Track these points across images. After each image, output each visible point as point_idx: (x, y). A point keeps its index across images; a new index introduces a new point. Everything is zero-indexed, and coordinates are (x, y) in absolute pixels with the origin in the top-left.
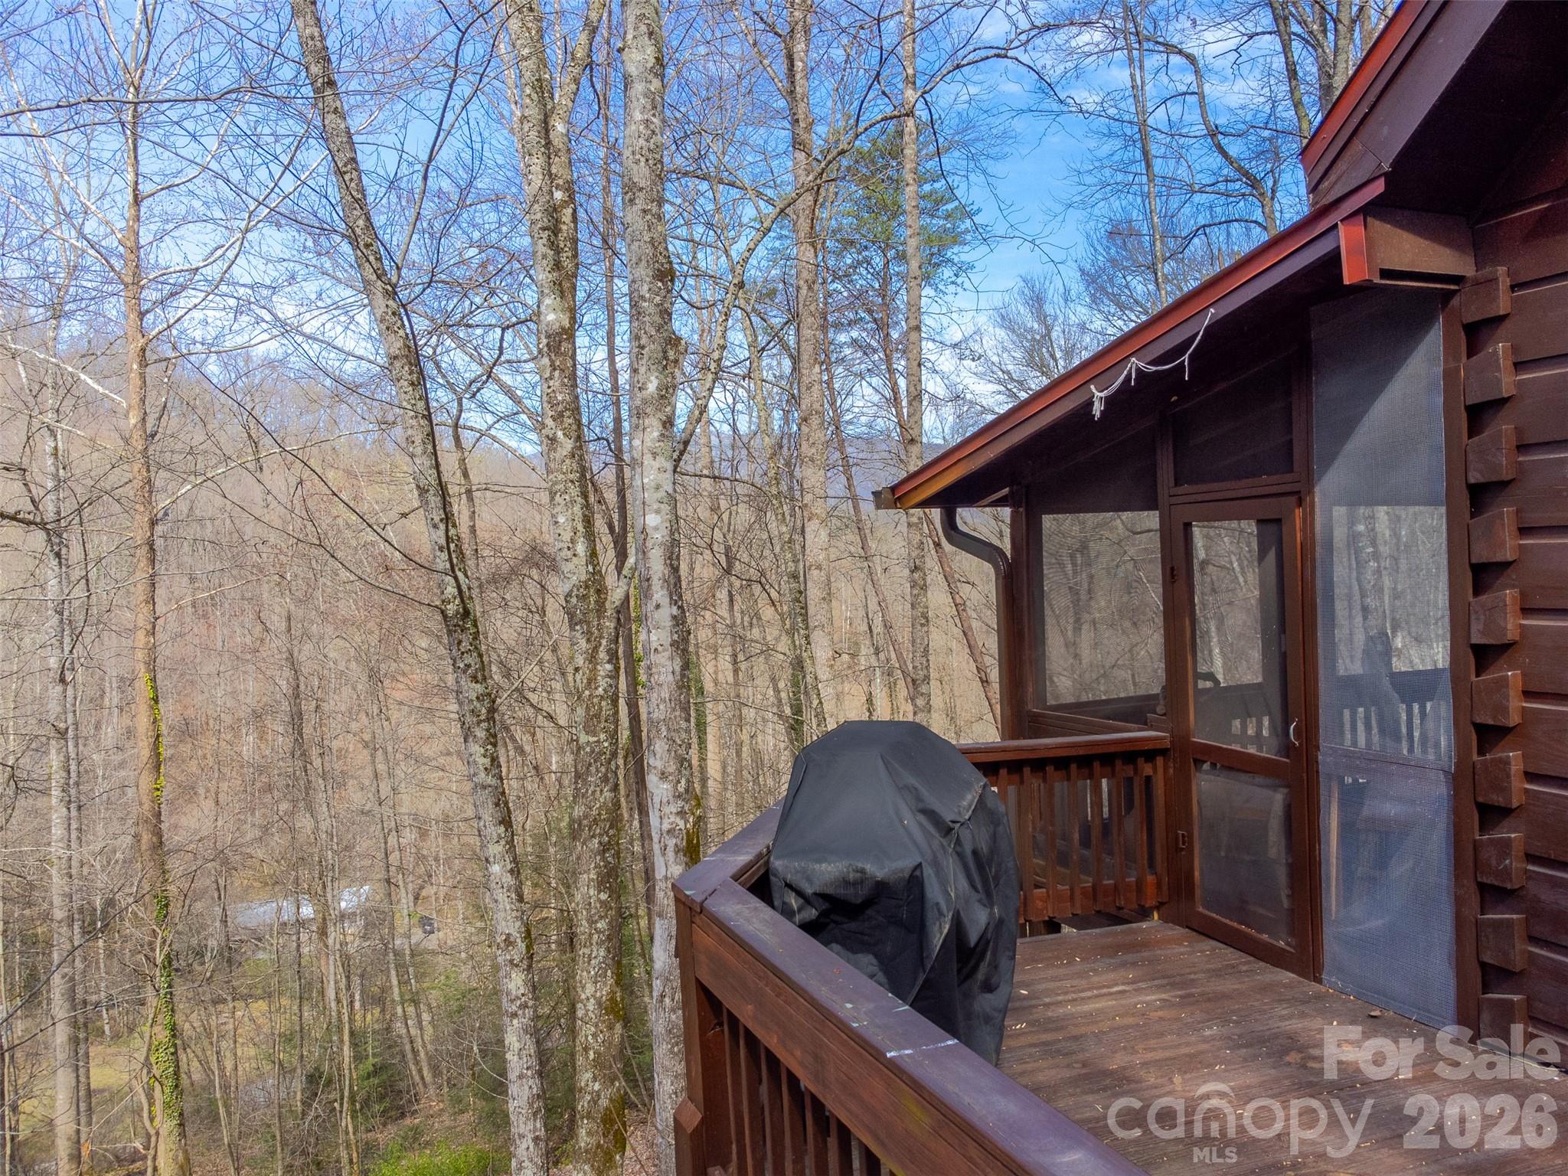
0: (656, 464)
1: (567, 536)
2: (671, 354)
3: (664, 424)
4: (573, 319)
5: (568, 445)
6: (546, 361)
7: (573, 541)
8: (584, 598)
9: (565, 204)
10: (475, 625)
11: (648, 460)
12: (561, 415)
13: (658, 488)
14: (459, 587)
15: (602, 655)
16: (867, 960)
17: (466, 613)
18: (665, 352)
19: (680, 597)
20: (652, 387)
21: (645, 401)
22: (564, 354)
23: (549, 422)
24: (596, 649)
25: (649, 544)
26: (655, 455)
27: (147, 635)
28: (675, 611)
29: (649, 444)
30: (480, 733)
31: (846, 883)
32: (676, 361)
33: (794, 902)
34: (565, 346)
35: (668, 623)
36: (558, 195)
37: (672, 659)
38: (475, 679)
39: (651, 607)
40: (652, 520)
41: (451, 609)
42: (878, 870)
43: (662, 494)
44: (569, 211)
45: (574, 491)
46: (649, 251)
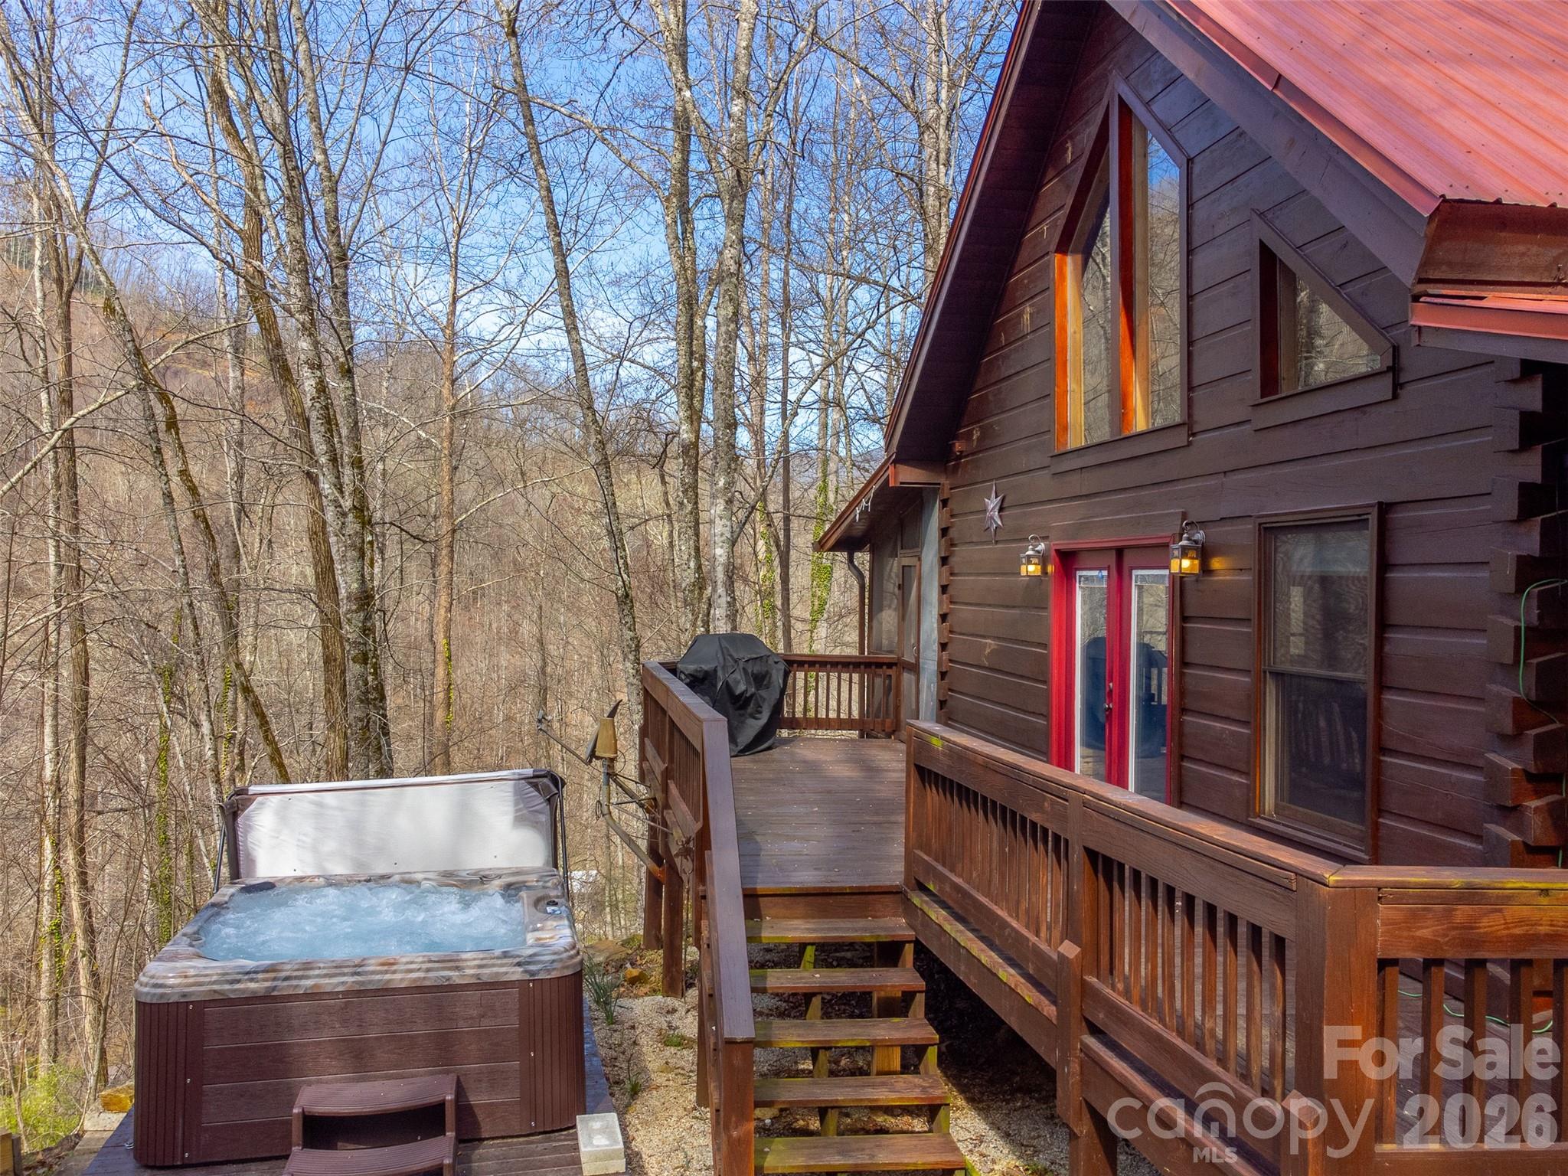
0: (722, 523)
1: (685, 557)
2: (733, 466)
3: (727, 502)
4: (698, 437)
5: (690, 507)
6: (681, 460)
7: (688, 560)
8: (692, 591)
9: (699, 369)
10: (632, 602)
11: (717, 520)
12: (687, 490)
13: (722, 535)
14: (623, 582)
15: (699, 623)
16: (707, 698)
17: (627, 595)
18: (729, 465)
19: (733, 592)
20: (721, 483)
21: (717, 490)
22: (691, 456)
23: (681, 494)
24: (696, 619)
25: (717, 564)
26: (721, 518)
27: (446, 612)
28: (729, 599)
29: (718, 512)
30: (631, 657)
31: (696, 671)
32: (735, 469)
33: (683, 677)
34: (692, 452)
35: (725, 605)
36: (695, 364)
37: (726, 624)
38: (630, 629)
39: (716, 596)
40: (719, 551)
41: (620, 593)
42: (705, 667)
43: (724, 538)
44: (700, 374)
45: (691, 532)
46: (724, 414)
